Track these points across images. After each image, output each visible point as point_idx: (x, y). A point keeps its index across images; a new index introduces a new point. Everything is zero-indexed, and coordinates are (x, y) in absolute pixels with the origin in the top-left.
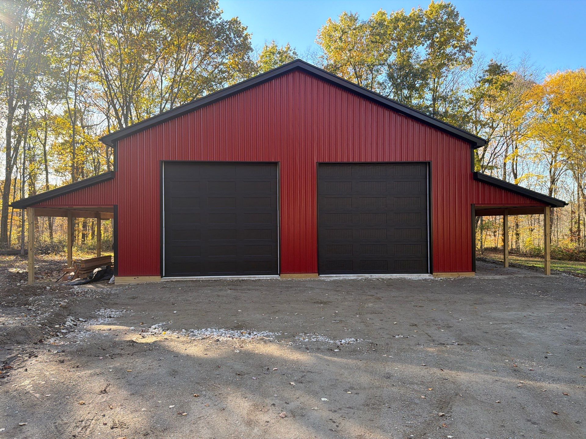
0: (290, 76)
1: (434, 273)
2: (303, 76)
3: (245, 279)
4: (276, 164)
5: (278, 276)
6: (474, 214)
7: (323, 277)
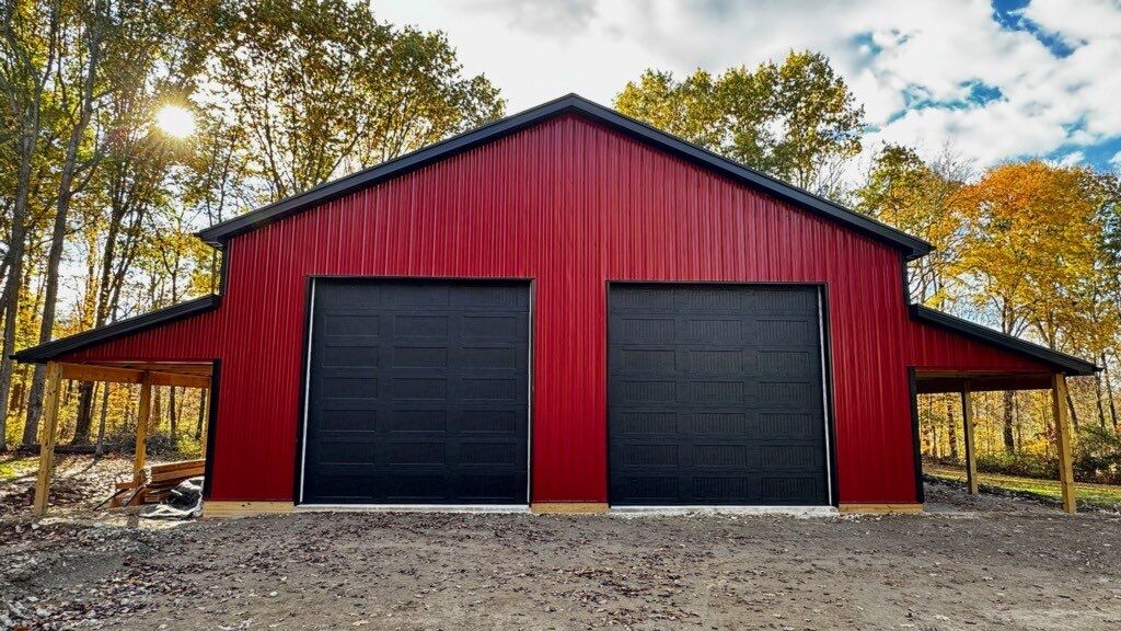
0: (557, 126)
1: (840, 506)
2: (580, 126)
3: (461, 512)
4: (526, 284)
5: (527, 506)
6: (914, 388)
7: (619, 511)
